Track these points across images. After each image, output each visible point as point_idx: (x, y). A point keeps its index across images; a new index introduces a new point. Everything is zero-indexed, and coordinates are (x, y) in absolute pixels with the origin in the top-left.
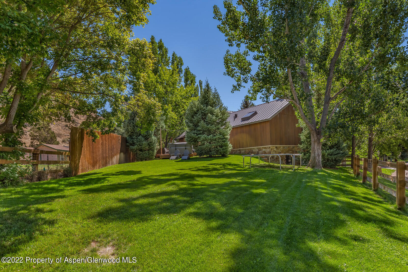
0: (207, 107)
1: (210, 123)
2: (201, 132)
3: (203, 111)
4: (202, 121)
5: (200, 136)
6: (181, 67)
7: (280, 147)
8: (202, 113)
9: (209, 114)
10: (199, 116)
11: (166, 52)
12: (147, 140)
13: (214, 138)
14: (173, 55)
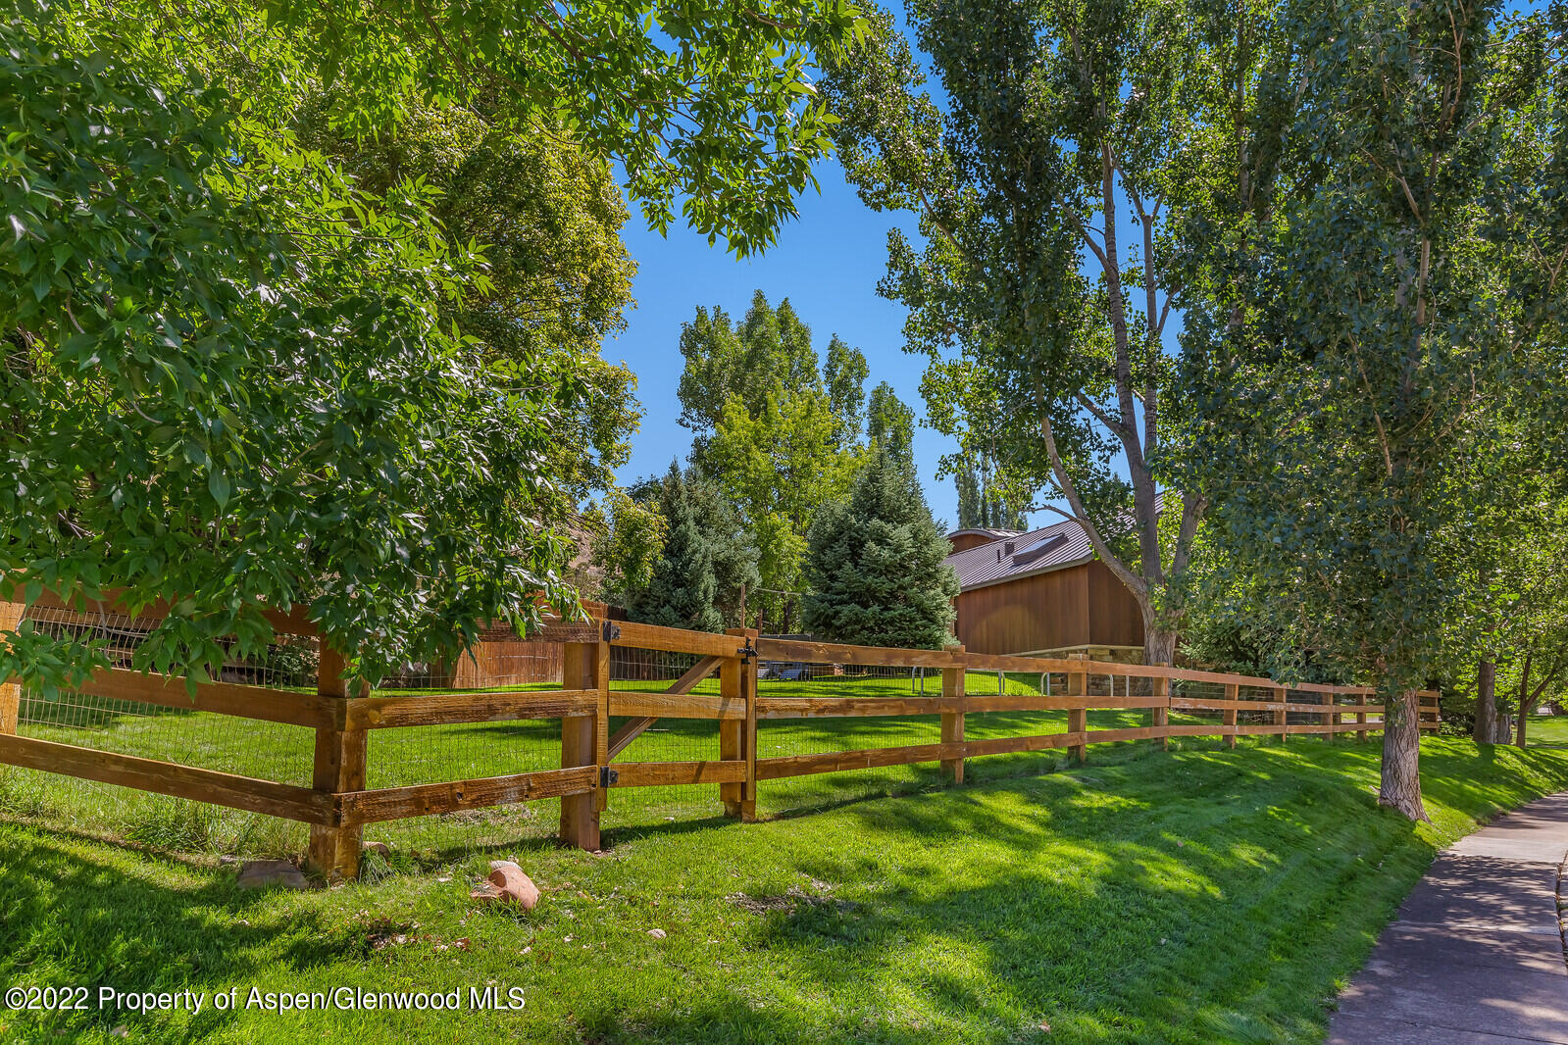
0: (866, 522)
1: (873, 570)
2: (845, 597)
3: (854, 534)
4: (849, 565)
5: (838, 607)
6: (859, 382)
7: (1130, 651)
8: (851, 538)
9: (871, 544)
10: (842, 548)
11: (804, 339)
12: (688, 618)
13: (888, 615)
14: (832, 347)
